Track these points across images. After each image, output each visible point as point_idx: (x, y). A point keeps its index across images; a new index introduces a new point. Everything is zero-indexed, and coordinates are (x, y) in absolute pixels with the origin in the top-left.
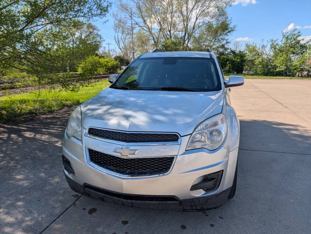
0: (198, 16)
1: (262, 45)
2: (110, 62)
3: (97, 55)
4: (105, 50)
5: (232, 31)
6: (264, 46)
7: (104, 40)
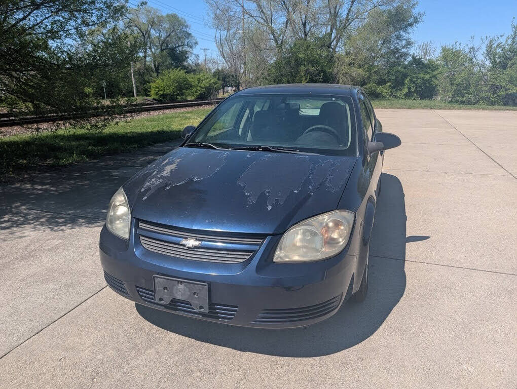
1: (470, 46)
2: (204, 80)
3: (184, 68)
4: (198, 59)
5: (416, 22)
6: (473, 48)
7: (196, 43)
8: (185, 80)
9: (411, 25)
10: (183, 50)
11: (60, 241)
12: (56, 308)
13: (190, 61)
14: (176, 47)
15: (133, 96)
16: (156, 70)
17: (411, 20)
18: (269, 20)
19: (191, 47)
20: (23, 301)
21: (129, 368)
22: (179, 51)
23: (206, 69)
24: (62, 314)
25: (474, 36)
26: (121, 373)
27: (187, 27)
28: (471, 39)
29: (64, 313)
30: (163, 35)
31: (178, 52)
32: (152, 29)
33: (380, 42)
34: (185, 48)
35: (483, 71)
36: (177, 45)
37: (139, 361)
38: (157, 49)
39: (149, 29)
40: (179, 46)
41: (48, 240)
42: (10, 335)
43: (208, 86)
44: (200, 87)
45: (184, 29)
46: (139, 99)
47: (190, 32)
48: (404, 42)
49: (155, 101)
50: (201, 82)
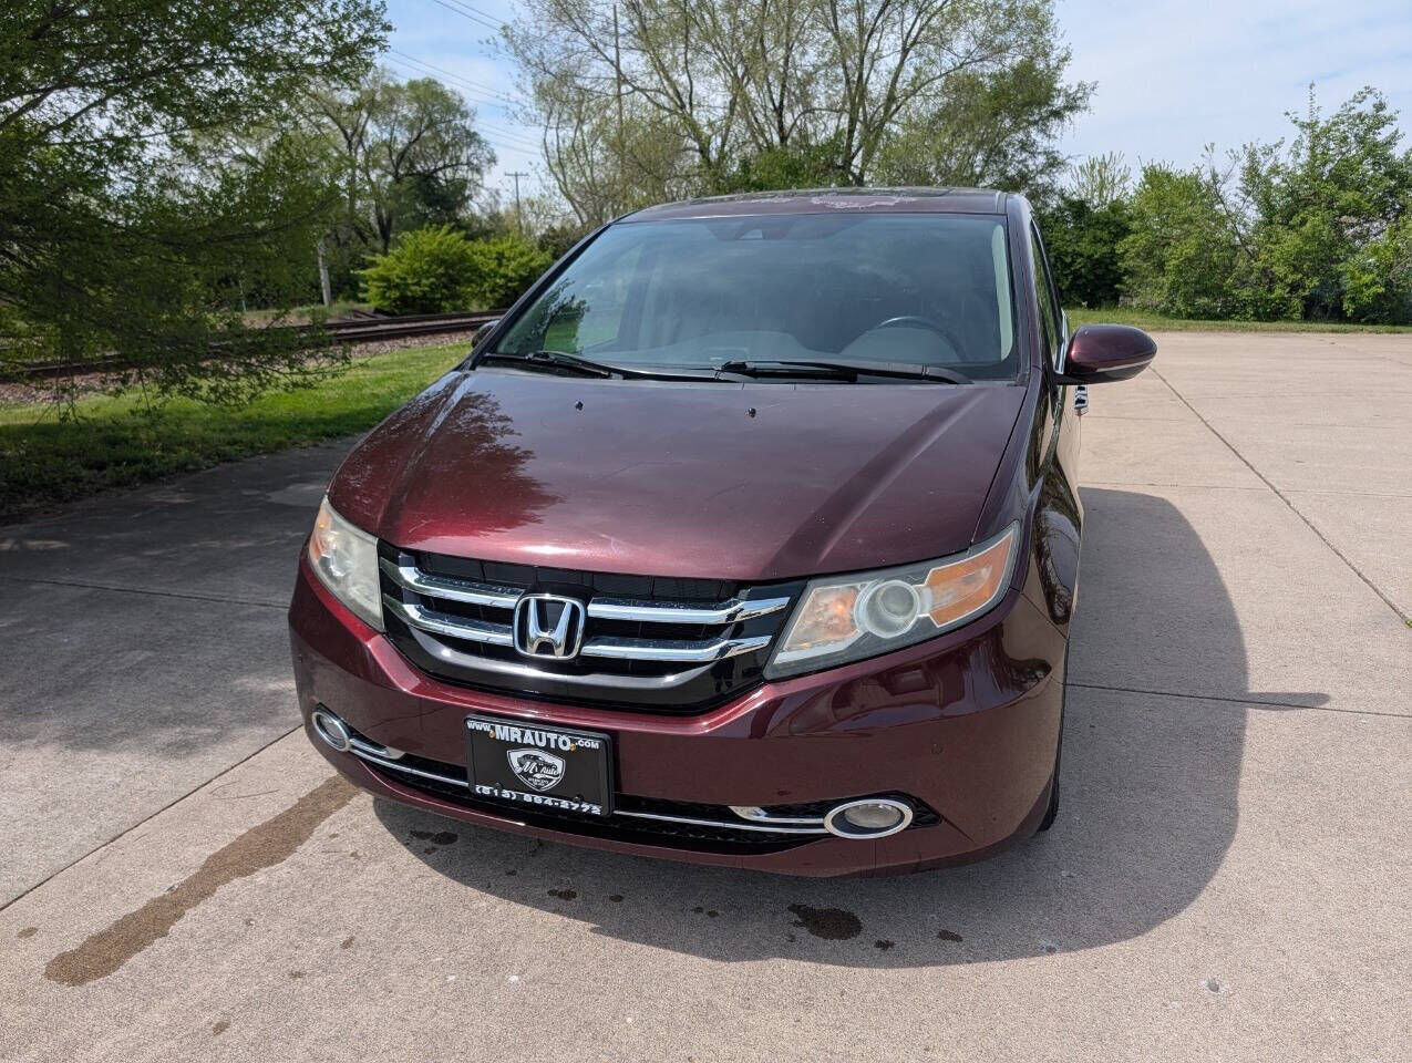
0: (910, 41)
1: (1206, 170)
2: (514, 259)
3: (459, 225)
4: (497, 202)
5: (1071, 108)
7: (493, 160)
8: (463, 257)
9: (1057, 114)
10: (457, 176)
11: (149, 654)
12: (150, 792)
13: (477, 206)
14: (436, 171)
15: (321, 301)
16: (382, 231)
17: (1059, 102)
18: (686, 101)
19: (478, 170)
20: (70, 779)
21: (329, 898)
22: (446, 180)
23: (521, 227)
24: (167, 803)
25: (1213, 144)
26: (308, 909)
27: (464, 115)
28: (1206, 153)
29: (173, 800)
30: (399, 139)
31: (443, 183)
32: (370, 122)
33: (979, 157)
34: (463, 172)
35: (1242, 232)
36: (440, 164)
37: (352, 886)
38: (384, 176)
39: (362, 121)
40: (445, 166)
41: (118, 652)
42: (46, 847)
43: (525, 274)
44: (504, 276)
45: (458, 122)
46: (336, 310)
47: (472, 130)
48: (1041, 159)
49: (382, 317)
50: (504, 261)
